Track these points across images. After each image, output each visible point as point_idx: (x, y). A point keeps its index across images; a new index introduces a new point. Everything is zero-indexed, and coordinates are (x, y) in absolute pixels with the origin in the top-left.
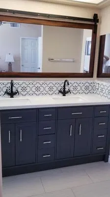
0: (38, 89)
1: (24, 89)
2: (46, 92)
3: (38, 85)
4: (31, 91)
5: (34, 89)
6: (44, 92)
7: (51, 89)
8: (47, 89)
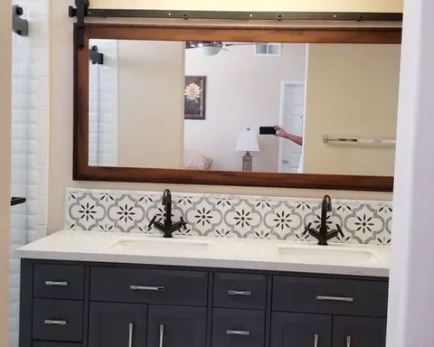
0: (243, 218)
1: (204, 216)
2: (267, 231)
3: (243, 206)
4: (223, 224)
5: (231, 218)
6: (262, 227)
7: (282, 220)
8: (270, 220)
